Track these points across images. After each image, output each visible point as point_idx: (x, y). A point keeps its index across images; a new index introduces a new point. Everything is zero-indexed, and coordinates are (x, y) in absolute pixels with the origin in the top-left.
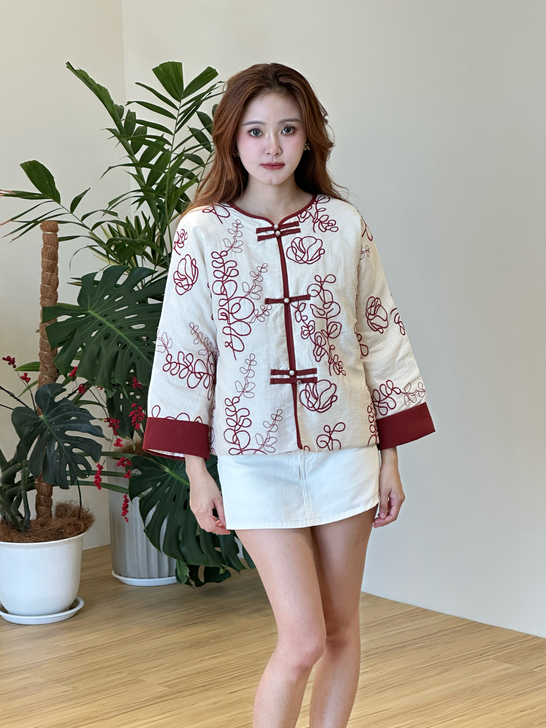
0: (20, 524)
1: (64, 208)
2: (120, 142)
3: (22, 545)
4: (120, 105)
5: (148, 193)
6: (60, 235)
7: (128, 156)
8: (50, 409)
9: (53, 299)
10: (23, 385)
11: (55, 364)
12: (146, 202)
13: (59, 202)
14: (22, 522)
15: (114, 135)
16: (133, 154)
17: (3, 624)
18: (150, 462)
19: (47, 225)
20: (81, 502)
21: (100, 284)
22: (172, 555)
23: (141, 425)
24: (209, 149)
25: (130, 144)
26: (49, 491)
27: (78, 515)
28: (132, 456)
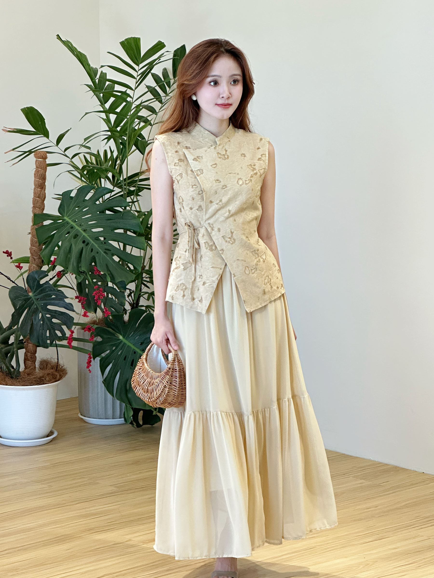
1: (52, 142)
2: (94, 95)
3: (13, 388)
4: (95, 67)
5: (114, 133)
6: (48, 161)
7: (100, 105)
8: (36, 290)
9: (41, 208)
10: (17, 272)
11: (41, 256)
12: (112, 139)
13: (48, 137)
14: (14, 372)
15: (90, 90)
16: (104, 104)
18: (108, 331)
19: (39, 154)
20: (58, 359)
21: (74, 199)
22: (122, 400)
23: (102, 303)
24: (161, 102)
25: (102, 96)
26: (34, 350)
27: (56, 368)
28: (95, 326)
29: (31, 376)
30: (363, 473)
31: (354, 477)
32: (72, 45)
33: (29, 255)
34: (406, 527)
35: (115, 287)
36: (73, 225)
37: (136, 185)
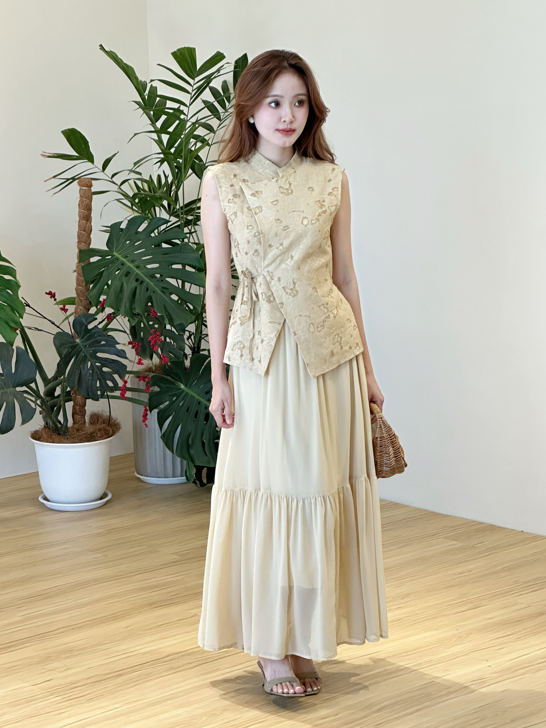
0: (60, 429)
1: (97, 167)
2: (144, 113)
3: (61, 446)
4: (143, 81)
5: (168, 155)
6: (93, 189)
7: (150, 124)
8: (84, 334)
9: (88, 243)
10: (62, 315)
11: (88, 297)
12: (166, 162)
13: (92, 161)
14: (61, 427)
15: (139, 107)
16: (154, 122)
17: (47, 511)
18: (167, 380)
19: (83, 182)
20: (110, 412)
21: (124, 231)
22: (182, 457)
23: (159, 348)
24: (219, 119)
25: (152, 114)
26: (83, 402)
27: (108, 422)
28: (152, 374)
30: (455, 533)
31: (445, 538)
32: (117, 56)
33: (75, 296)
34: (504, 594)
35: (173, 329)
36: (124, 262)
37: (194, 213)
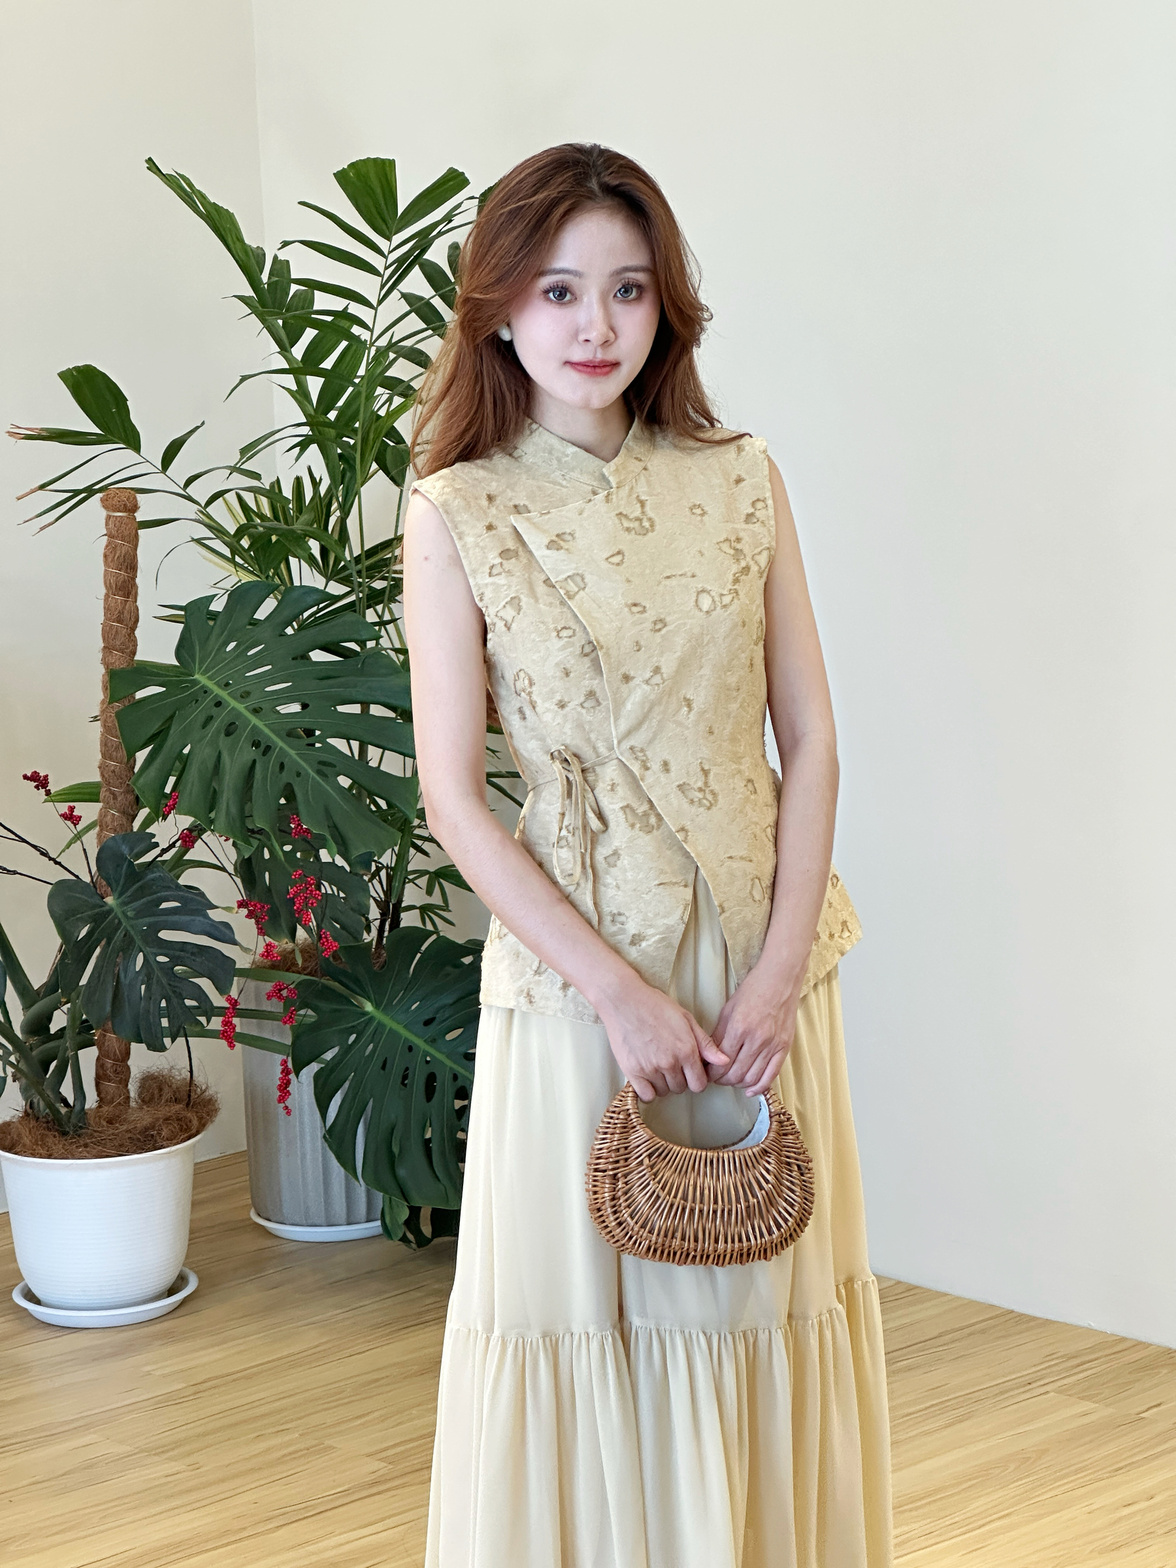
0: (65, 1119)
1: (148, 461)
2: (262, 325)
3: (71, 1165)
5: (321, 428)
6: (140, 516)
7: (278, 353)
8: (126, 886)
9: (128, 651)
11: (132, 786)
12: (315, 446)
13: (137, 449)
14: (69, 1115)
15: (250, 311)
16: (288, 345)
17: (33, 1328)
18: (332, 991)
19: (116, 498)
20: (191, 1071)
21: (218, 622)
22: (374, 1181)
23: (312, 915)
25: (283, 329)
26: (123, 1051)
27: (186, 1097)
28: (297, 977)
29: (117, 1125)
31: (1059, 1391)
32: (190, 185)
36: (221, 698)
37: (388, 572)
